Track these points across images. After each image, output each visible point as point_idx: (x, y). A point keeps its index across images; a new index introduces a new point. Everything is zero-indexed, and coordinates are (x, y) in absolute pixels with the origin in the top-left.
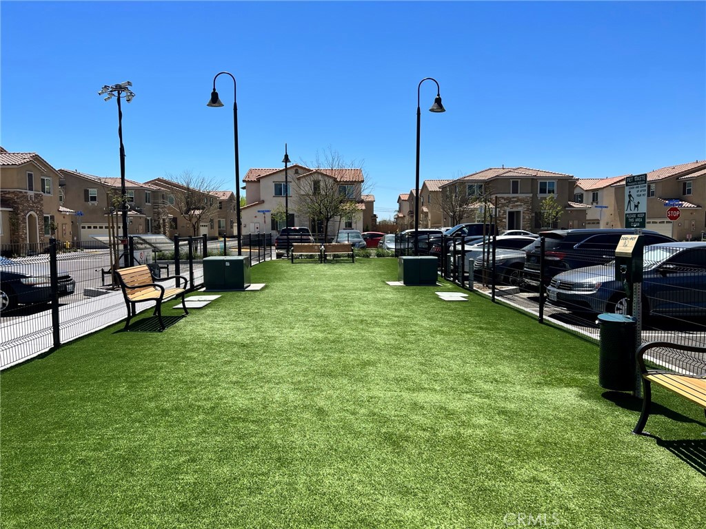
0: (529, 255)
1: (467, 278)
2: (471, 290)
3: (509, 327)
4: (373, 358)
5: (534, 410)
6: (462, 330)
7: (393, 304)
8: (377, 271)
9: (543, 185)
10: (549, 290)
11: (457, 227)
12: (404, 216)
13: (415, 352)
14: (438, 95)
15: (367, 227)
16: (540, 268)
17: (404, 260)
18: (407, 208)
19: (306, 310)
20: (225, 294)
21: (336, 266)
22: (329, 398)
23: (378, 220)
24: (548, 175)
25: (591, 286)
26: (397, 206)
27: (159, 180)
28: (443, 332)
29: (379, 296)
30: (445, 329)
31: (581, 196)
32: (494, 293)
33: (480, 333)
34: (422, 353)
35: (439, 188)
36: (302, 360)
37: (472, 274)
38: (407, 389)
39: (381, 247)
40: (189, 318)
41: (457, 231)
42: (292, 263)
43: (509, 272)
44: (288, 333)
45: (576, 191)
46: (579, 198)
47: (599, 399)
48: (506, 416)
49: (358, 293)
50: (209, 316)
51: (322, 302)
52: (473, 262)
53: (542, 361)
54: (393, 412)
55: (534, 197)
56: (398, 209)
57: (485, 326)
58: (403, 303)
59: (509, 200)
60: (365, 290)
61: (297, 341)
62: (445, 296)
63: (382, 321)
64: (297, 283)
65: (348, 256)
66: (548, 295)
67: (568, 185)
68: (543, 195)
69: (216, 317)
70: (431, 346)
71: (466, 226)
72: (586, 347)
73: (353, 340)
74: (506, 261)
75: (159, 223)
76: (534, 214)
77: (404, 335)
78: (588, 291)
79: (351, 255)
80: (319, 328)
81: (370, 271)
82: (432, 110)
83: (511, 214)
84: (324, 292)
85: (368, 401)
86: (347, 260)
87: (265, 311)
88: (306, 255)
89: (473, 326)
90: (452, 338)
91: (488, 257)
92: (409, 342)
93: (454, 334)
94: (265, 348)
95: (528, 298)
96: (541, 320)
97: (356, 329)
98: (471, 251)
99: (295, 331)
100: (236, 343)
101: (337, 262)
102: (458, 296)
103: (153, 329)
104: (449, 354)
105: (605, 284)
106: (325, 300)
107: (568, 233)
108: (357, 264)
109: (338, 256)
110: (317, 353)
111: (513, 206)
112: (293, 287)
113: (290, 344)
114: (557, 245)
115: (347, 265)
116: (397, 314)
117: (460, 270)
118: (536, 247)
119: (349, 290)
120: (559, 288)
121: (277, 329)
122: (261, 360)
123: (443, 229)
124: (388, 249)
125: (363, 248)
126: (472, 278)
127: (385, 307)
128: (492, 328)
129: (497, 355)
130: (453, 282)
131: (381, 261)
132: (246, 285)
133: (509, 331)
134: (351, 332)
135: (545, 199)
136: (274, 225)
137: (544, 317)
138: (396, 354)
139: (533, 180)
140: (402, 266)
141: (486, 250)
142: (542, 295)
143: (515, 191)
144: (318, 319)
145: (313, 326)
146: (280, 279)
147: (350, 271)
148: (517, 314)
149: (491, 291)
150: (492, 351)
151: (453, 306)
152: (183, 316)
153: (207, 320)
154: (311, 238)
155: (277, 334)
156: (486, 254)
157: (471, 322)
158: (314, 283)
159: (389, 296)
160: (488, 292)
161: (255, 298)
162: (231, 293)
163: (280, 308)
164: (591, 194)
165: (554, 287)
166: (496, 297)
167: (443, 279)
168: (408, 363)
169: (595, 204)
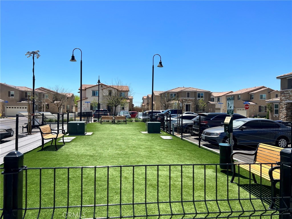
0: (195, 122)
1: (172, 131)
2: (173, 135)
3: (188, 149)
4: (141, 160)
5: (198, 176)
6: (172, 150)
7: (145, 140)
8: (136, 127)
9: (199, 94)
10: (202, 135)
11: (167, 111)
12: (145, 105)
13: (156, 158)
14: (161, 61)
15: (130, 109)
16: (199, 127)
17: (148, 123)
18: (146, 102)
19: (111, 143)
20: (77, 136)
21: (120, 125)
22: (128, 173)
23: (134, 106)
24: (201, 91)
25: (217, 134)
26: (142, 101)
27: (41, 88)
28: (165, 151)
29: (139, 137)
30: (165, 150)
31: (213, 99)
32: (182, 137)
33: (178, 151)
34: (158, 158)
35: (159, 94)
36: (115, 161)
37: (174, 129)
38: (155, 170)
39: (137, 118)
40: (65, 146)
41: (167, 112)
42: (101, 124)
43: (187, 128)
44: (107, 151)
45: (212, 97)
46: (213, 100)
47: (220, 173)
48: (189, 178)
49: (130, 136)
50: (73, 145)
51: (117, 140)
52: (174, 124)
53: (200, 160)
54: (151, 178)
55: (196, 99)
56: (142, 102)
57: (180, 148)
58: (148, 140)
59: (186, 100)
60: (133, 135)
61: (111, 154)
62: (164, 137)
63: (142, 147)
64: (105, 132)
65: (124, 121)
66: (202, 137)
67: (208, 95)
68: (199, 98)
69: (76, 145)
70: (161, 155)
71: (170, 110)
72: (215, 156)
73: (132, 154)
74: (186, 124)
75: (41, 106)
76: (195, 106)
77: (151, 152)
78: (216, 136)
79: (125, 121)
80: (118, 150)
81: (134, 127)
82: (158, 66)
83: (187, 105)
84: (117, 136)
85: (142, 174)
86: (123, 123)
87: (95, 143)
88: (106, 121)
89: (176, 148)
90: (168, 153)
91: (179, 123)
92: (153, 154)
93: (169, 151)
94: (100, 157)
95: (194, 138)
96: (200, 146)
97: (133, 150)
98: (173, 120)
99: (109, 150)
100: (88, 155)
101: (120, 124)
102: (169, 137)
103: (53, 150)
104: (168, 158)
105: (222, 133)
106: (118, 139)
107: (209, 114)
108: (127, 125)
109: (120, 121)
110: (120, 159)
111: (188, 102)
112: (104, 134)
113: (108, 155)
114: (204, 119)
115: (124, 125)
116: (147, 144)
117: (169, 127)
118: (197, 119)
119: (127, 135)
120: (206, 135)
121: (102, 150)
122: (99, 161)
123: (161, 111)
124: (140, 118)
125: (130, 118)
126: (173, 130)
127: (142, 141)
128: (182, 149)
129: (185, 158)
130: (166, 132)
131: (137, 123)
132: (85, 133)
133: (188, 150)
134: (131, 151)
135: (200, 100)
136: (92, 108)
137: (201, 145)
138: (149, 159)
139: (195, 92)
140: (147, 126)
141: (179, 120)
142: (200, 137)
143: (188, 97)
144: (117, 146)
145: (116, 149)
146: (98, 131)
147: (125, 127)
148: (191, 144)
149: (181, 136)
150: (183, 157)
151: (167, 141)
152: (63, 145)
153: (73, 147)
154: (108, 114)
155: (103, 152)
156: (179, 121)
157: (174, 147)
158: (112, 132)
159: (143, 137)
160: (179, 136)
161: (90, 138)
162: (80, 136)
163: (101, 142)
164: (217, 98)
165: (204, 134)
166: (183, 138)
167: (162, 131)
168: (154, 162)
169: (218, 102)
